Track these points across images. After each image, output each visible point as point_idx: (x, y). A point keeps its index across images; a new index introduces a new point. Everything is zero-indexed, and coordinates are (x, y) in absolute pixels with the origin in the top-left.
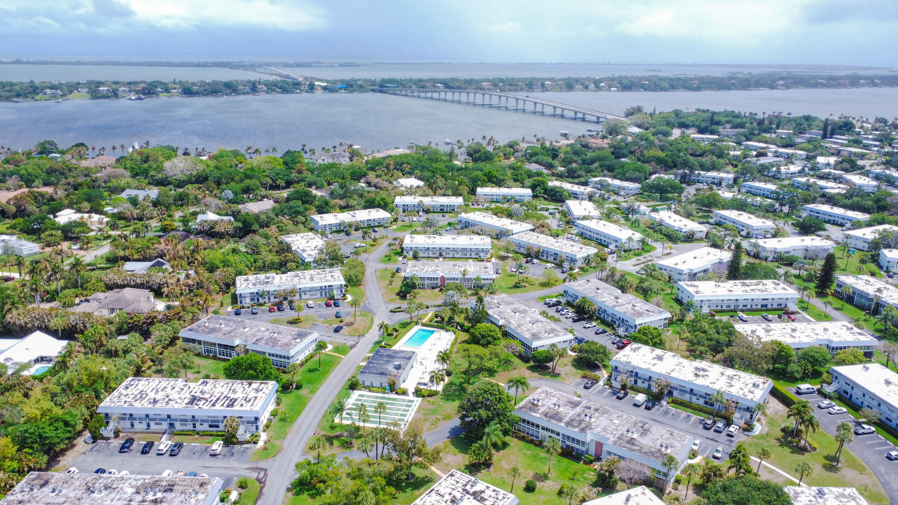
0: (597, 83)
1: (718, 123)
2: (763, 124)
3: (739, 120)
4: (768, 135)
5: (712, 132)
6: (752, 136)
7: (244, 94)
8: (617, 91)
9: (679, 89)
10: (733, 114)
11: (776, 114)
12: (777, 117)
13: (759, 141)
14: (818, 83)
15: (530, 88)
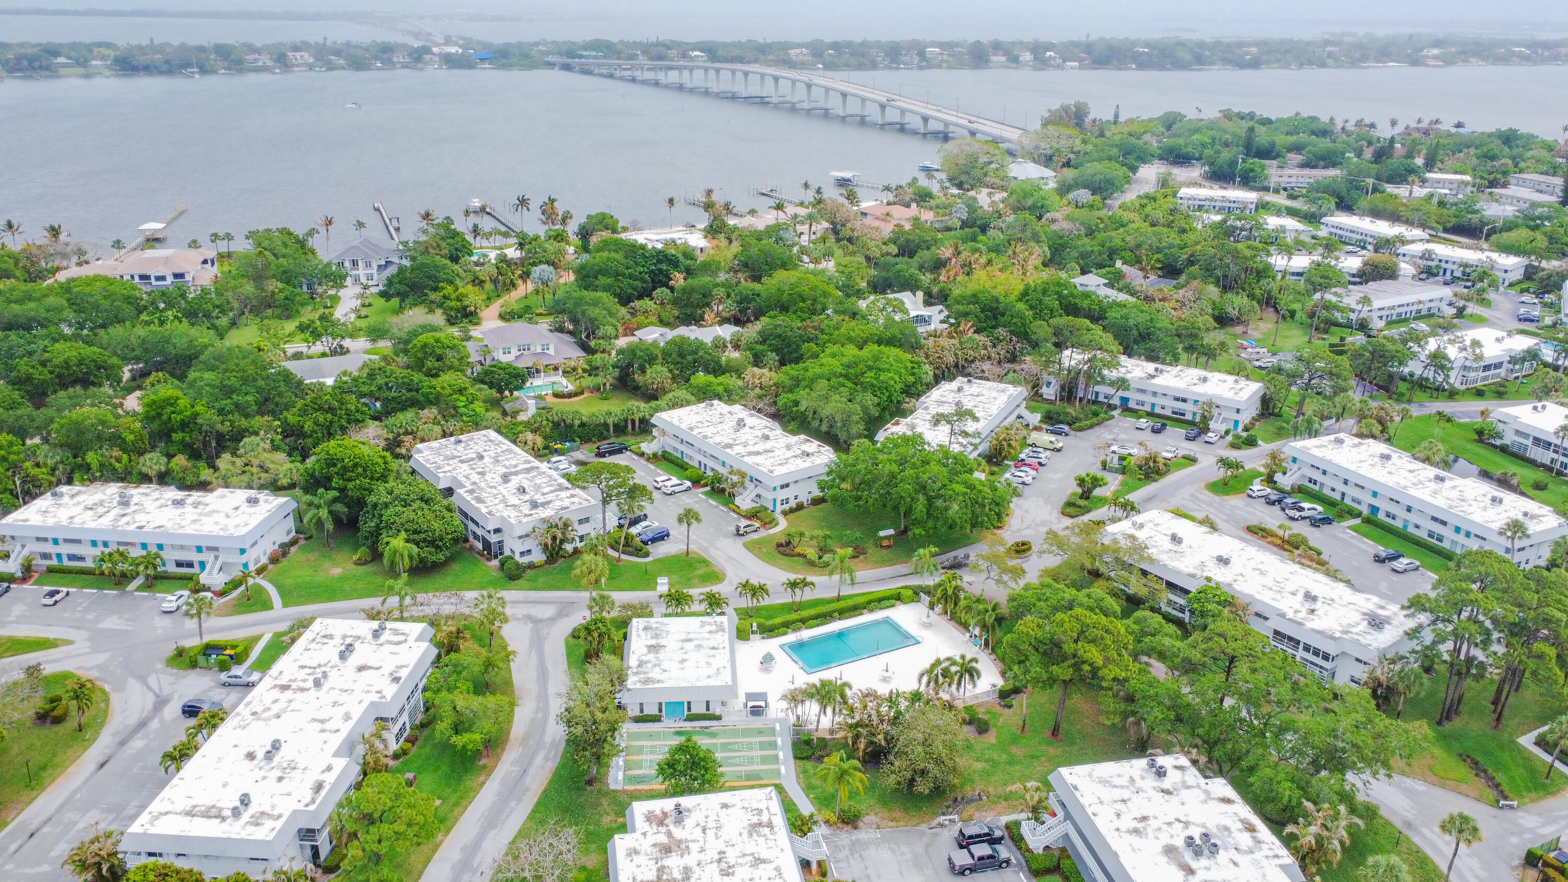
0: (1038, 49)
1: (1267, 153)
2: (1390, 156)
3: (1324, 144)
4: (1402, 191)
5: (1247, 180)
6: (1354, 194)
7: (257, 70)
8: (1080, 68)
9: (1212, 63)
10: (1314, 126)
11: (1423, 125)
12: (1426, 133)
13: (1376, 214)
14: (1513, 54)
15: (893, 61)
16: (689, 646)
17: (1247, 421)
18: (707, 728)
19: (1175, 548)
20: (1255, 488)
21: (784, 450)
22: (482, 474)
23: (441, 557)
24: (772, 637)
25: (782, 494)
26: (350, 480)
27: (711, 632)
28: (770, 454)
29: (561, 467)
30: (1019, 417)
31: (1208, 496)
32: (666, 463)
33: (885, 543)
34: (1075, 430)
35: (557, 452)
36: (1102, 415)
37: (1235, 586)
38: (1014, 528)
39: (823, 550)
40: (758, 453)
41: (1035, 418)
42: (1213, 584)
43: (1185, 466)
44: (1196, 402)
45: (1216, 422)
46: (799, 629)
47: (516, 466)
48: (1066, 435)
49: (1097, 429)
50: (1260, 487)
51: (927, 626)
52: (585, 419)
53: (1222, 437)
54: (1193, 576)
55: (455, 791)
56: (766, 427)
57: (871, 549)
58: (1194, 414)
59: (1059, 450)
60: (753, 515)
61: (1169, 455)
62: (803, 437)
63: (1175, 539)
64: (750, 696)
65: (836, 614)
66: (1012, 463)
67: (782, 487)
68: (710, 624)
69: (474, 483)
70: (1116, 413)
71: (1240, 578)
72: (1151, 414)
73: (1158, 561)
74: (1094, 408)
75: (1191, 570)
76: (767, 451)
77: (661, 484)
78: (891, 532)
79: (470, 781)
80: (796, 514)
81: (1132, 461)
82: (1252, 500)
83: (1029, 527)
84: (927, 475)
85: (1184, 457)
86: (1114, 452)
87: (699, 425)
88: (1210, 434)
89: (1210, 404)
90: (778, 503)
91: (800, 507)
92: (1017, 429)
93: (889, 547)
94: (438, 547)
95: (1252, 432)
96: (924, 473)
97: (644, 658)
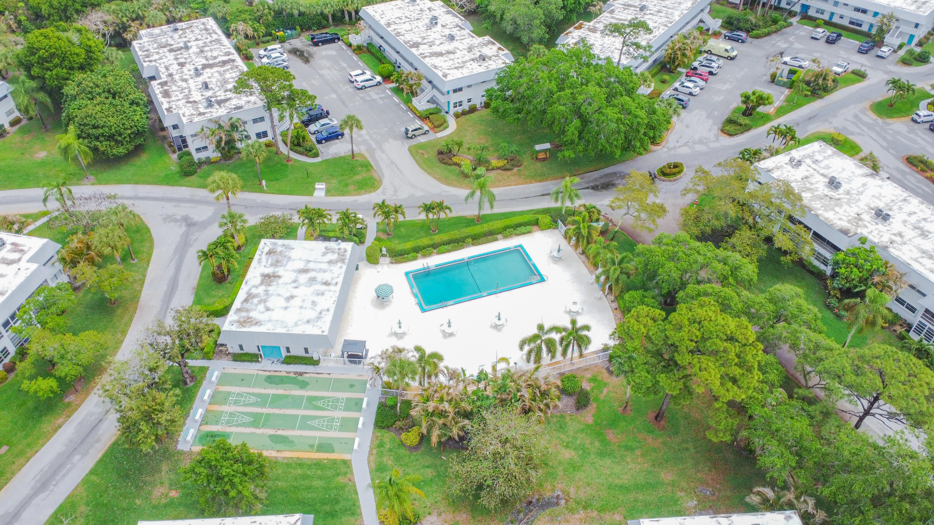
16: (303, 278)
17: (922, 36)
18: (301, 374)
19: (831, 193)
20: (921, 113)
21: (465, 52)
22: (182, 65)
23: (121, 150)
24: (400, 262)
25: (455, 98)
26: (48, 69)
27: (330, 262)
28: (452, 56)
29: (273, 56)
30: (701, 21)
31: (871, 117)
32: (369, 54)
33: (542, 156)
34: (752, 37)
35: (276, 39)
36: (781, 23)
37: (891, 250)
38: (671, 144)
39: (479, 162)
40: (440, 54)
41: (715, 24)
42: (867, 246)
43: (853, 82)
44: (876, 14)
45: (892, 36)
46: (430, 255)
47: (215, 58)
48: (743, 42)
49: (774, 36)
50: (926, 112)
51: (557, 260)
52: (302, 9)
53: (895, 51)
54: (845, 232)
55: (27, 435)
56: (458, 26)
57: (526, 161)
58: (871, 26)
59: (732, 59)
60: (425, 117)
61: (839, 70)
62: (487, 38)
63: (834, 183)
64: (348, 344)
65: (469, 240)
66: (684, 71)
67: (455, 91)
68: (333, 252)
69: (171, 75)
70: (794, 20)
71: (898, 239)
72: (828, 23)
73: (810, 210)
74: (775, 14)
75: (844, 224)
76: (449, 52)
77: (354, 78)
78: (547, 146)
79: (46, 426)
80: (467, 116)
81: (801, 74)
82: (916, 126)
83: (686, 144)
84: (583, 97)
85: (853, 72)
86: (785, 63)
87: (398, 21)
88: (884, 49)
89: (891, 17)
90: (452, 105)
91: (473, 110)
92: (694, 38)
93: (544, 159)
94: (117, 142)
95: (925, 48)
96: (580, 94)
97: (254, 291)
